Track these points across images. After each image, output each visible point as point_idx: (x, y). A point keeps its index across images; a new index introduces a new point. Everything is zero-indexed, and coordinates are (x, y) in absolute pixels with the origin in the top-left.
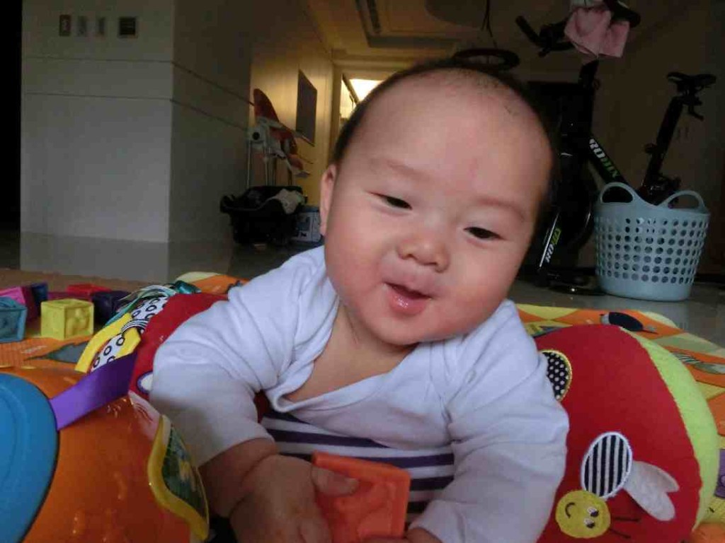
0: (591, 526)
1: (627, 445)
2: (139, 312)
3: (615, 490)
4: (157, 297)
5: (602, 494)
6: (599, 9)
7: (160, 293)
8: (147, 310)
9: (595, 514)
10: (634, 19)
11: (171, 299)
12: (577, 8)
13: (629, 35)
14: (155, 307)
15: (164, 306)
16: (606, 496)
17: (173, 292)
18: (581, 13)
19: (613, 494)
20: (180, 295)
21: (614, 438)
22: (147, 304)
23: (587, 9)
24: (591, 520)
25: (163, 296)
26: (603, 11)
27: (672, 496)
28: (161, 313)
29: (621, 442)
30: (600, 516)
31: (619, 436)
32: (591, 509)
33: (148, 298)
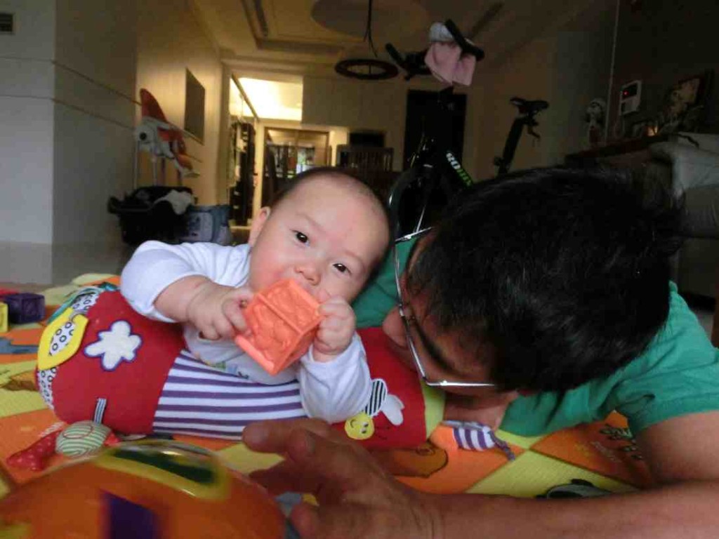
0: (364, 432)
1: (385, 386)
2: (78, 305)
3: (377, 411)
4: (90, 294)
5: (370, 413)
6: (450, 44)
7: (92, 291)
8: (84, 303)
9: (366, 426)
10: (479, 55)
11: (102, 295)
12: (435, 41)
13: (476, 67)
14: (90, 301)
15: (97, 300)
16: (373, 415)
17: (102, 290)
18: (438, 46)
19: (376, 414)
20: (107, 292)
21: (378, 382)
22: (83, 299)
23: (442, 43)
24: (364, 429)
25: (93, 293)
26: (454, 47)
27: (403, 411)
28: (95, 305)
29: (382, 384)
30: (369, 426)
31: (381, 380)
32: (365, 423)
33: (83, 295)
